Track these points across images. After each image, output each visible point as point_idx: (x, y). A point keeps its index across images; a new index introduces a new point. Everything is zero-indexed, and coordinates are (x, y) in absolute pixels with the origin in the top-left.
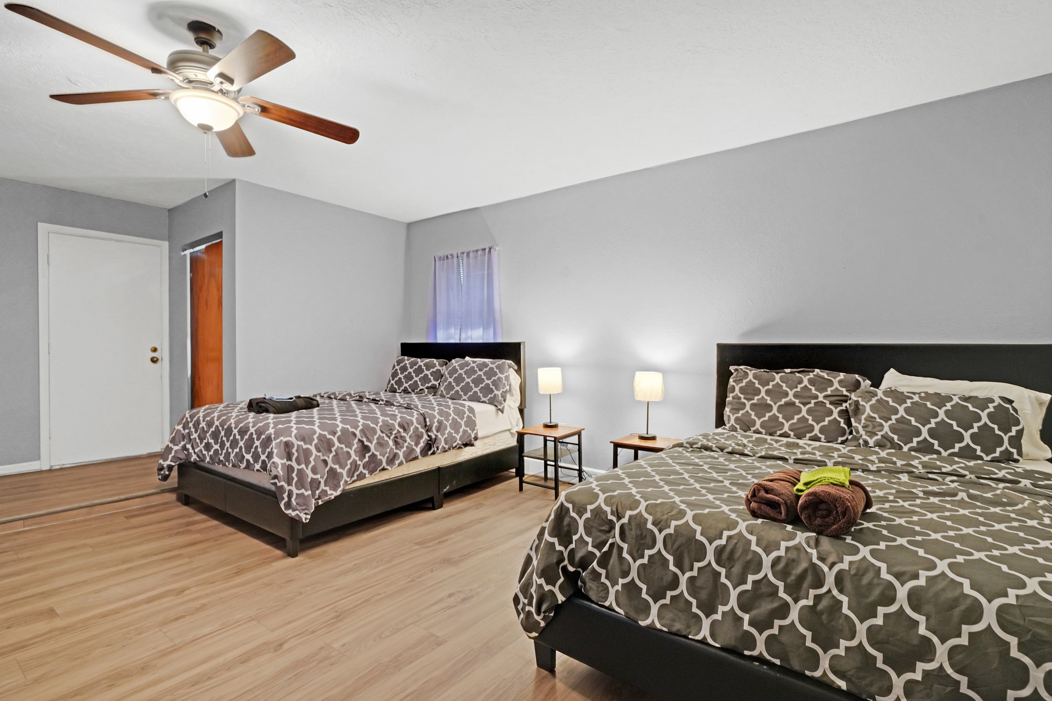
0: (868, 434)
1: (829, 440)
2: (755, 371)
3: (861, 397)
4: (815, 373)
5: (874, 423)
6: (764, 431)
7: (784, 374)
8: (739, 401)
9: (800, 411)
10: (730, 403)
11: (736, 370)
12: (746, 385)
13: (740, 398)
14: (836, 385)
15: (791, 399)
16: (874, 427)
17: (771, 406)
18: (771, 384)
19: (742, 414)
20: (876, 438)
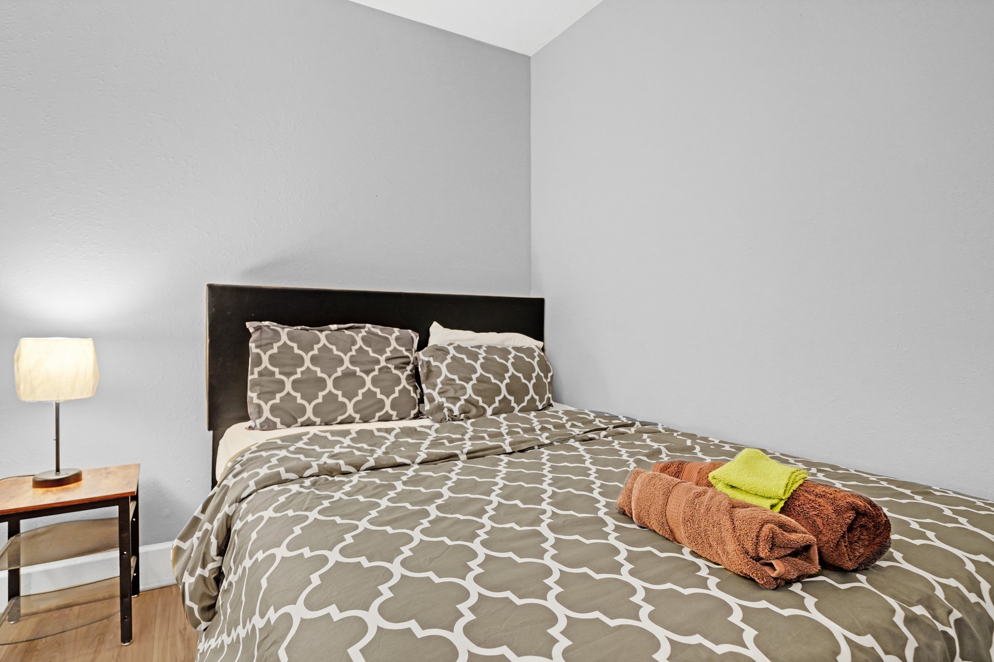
0: (451, 400)
1: (401, 417)
2: (288, 329)
3: (433, 356)
4: (366, 329)
5: (454, 386)
6: (318, 420)
7: (329, 332)
8: (272, 378)
9: (363, 384)
10: (255, 383)
11: (257, 329)
12: (279, 352)
13: (273, 373)
14: (394, 344)
15: (347, 367)
16: (456, 392)
17: (323, 381)
18: (316, 347)
19: (281, 399)
20: (459, 404)
